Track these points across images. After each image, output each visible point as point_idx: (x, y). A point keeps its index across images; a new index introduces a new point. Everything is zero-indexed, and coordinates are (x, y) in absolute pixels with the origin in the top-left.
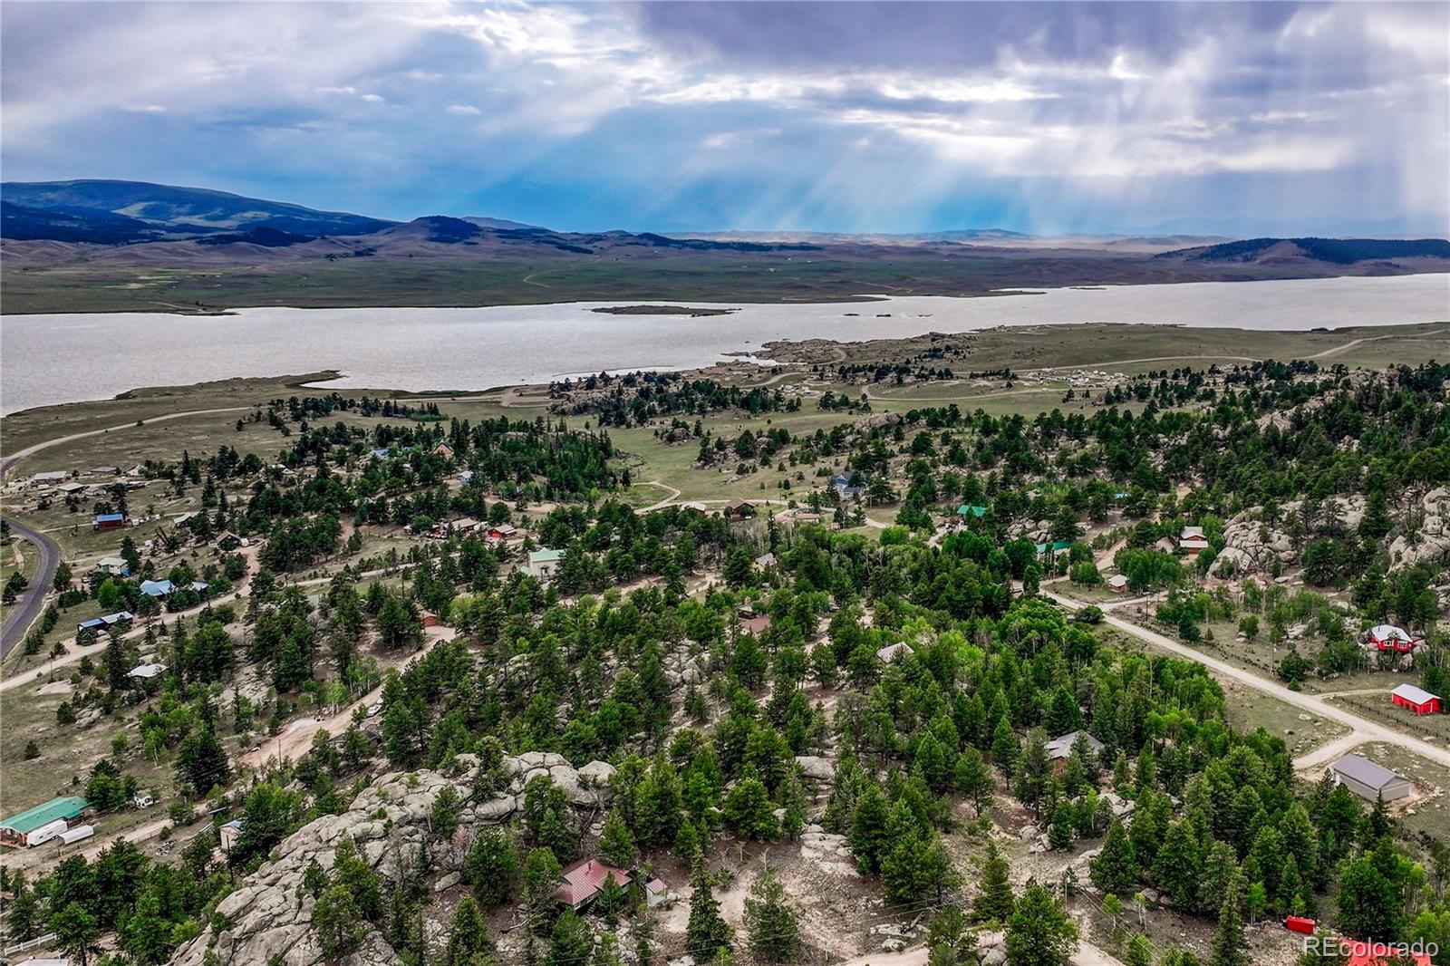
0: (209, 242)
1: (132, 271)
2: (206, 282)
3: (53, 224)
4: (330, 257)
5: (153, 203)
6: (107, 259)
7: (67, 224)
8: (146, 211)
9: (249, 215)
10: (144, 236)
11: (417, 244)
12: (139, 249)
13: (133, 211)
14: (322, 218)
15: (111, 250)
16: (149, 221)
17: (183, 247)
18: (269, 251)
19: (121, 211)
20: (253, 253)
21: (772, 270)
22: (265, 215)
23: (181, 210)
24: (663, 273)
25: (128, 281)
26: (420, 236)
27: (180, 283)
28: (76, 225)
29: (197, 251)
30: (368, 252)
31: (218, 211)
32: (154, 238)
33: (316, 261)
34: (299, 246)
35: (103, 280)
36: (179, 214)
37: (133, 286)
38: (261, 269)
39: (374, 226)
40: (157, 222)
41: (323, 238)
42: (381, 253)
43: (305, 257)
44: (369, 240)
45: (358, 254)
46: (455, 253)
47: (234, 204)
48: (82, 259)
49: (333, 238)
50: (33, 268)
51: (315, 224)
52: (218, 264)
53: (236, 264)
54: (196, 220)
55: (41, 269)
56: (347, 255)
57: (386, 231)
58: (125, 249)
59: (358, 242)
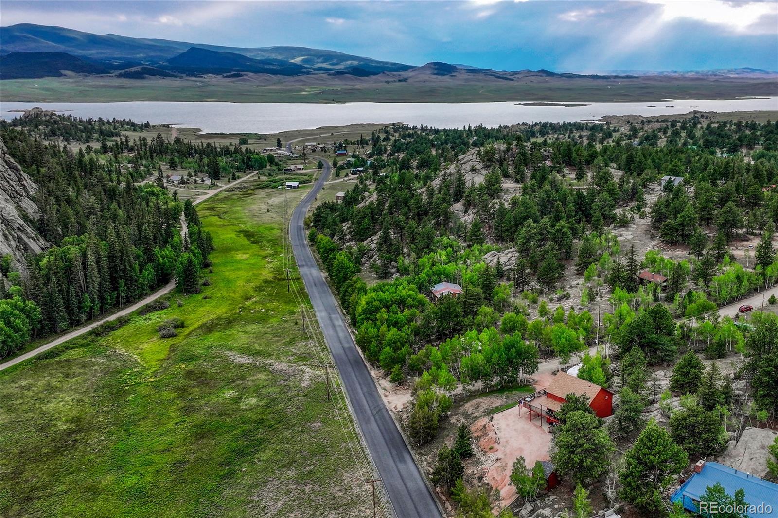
0: (333, 74)
1: (302, 87)
2: (336, 92)
3: (265, 67)
4: (387, 82)
5: (306, 57)
6: (290, 83)
7: (272, 67)
8: (304, 61)
9: (349, 62)
10: (304, 73)
11: (427, 76)
12: (303, 78)
13: (298, 60)
14: (382, 64)
15: (291, 78)
16: (305, 66)
17: (321, 77)
18: (360, 79)
19: (292, 61)
20: (352, 80)
21: (609, 87)
22: (355, 63)
23: (318, 60)
24: (550, 89)
25: (301, 91)
26: (429, 72)
27: (324, 92)
28: (275, 67)
29: (328, 79)
30: (405, 80)
31: (335, 61)
32: (308, 73)
33: (381, 84)
34: (372, 77)
35: (291, 91)
36: (318, 62)
37: (304, 93)
38: (357, 87)
39: (406, 68)
40: (308, 66)
41: (384, 73)
42: (410, 80)
43: (376, 82)
44: (404, 74)
45: (400, 81)
46: (446, 80)
47: (343, 58)
48: (280, 82)
49: (388, 73)
50: (262, 86)
51: (378, 67)
52: (338, 85)
53: (346, 84)
54: (325, 65)
55: (265, 86)
56: (395, 81)
57: (412, 70)
58: (297, 78)
59: (400, 75)
